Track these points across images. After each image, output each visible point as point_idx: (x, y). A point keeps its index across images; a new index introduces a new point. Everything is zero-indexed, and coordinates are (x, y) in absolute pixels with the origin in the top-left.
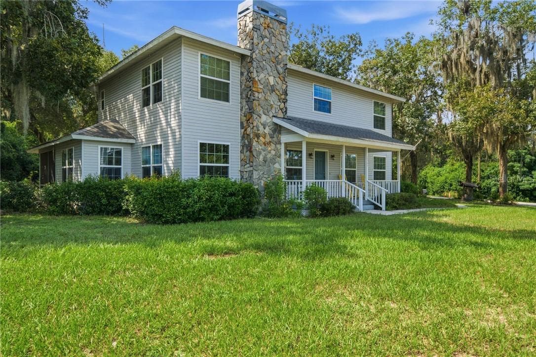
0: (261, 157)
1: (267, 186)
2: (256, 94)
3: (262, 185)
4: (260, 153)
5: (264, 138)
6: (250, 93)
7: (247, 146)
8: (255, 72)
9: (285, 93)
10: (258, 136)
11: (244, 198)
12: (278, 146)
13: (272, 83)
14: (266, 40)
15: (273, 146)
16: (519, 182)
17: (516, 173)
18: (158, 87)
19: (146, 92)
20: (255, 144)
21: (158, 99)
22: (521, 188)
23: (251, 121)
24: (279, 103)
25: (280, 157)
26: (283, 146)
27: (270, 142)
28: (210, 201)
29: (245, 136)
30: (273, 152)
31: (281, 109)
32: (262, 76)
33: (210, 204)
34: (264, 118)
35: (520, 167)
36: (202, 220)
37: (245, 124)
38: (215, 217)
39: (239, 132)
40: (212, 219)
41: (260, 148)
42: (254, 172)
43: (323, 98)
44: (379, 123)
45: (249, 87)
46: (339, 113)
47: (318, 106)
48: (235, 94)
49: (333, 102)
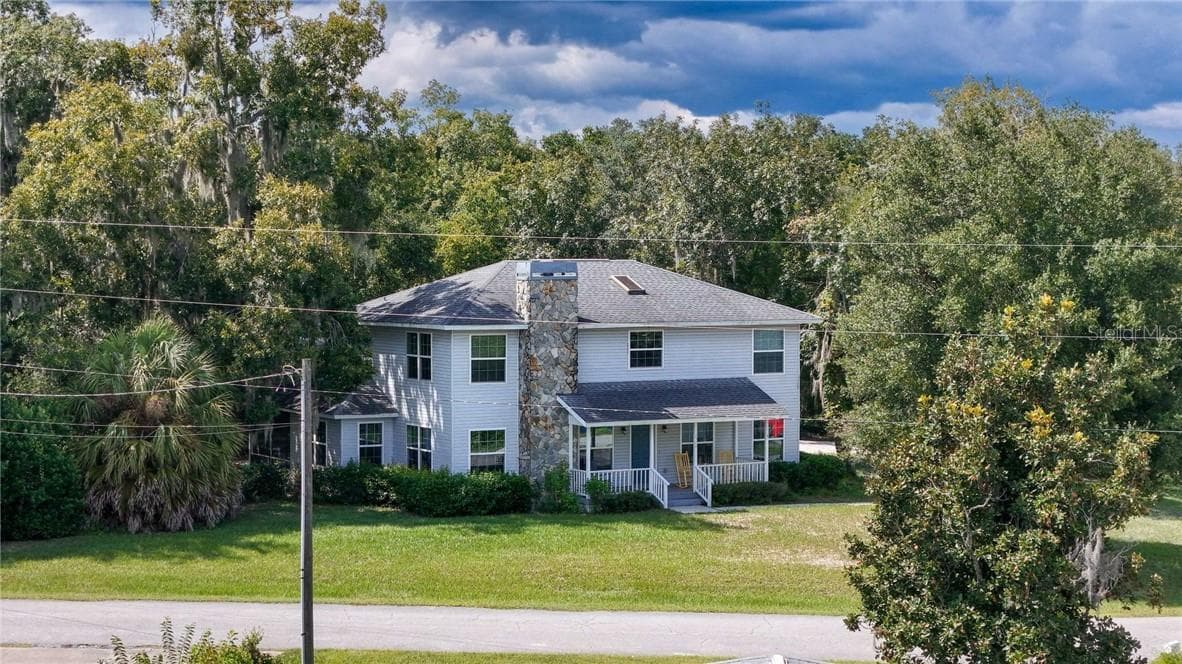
0: (541, 444)
1: (548, 476)
2: (535, 373)
3: (543, 475)
4: (540, 439)
5: (546, 421)
6: (527, 371)
7: (525, 432)
8: (533, 348)
9: (575, 363)
10: (537, 420)
11: (514, 492)
12: (564, 428)
13: (556, 356)
14: (548, 307)
15: (557, 429)
18: (426, 363)
19: (412, 362)
20: (532, 429)
21: (426, 375)
23: (530, 401)
24: (565, 378)
25: (567, 440)
27: (553, 425)
28: (477, 496)
29: (523, 419)
30: (557, 437)
31: (569, 384)
32: (542, 350)
33: (478, 499)
34: (545, 398)
36: (470, 514)
37: (524, 405)
38: (483, 512)
39: (517, 413)
40: (480, 514)
41: (540, 433)
43: (646, 348)
44: (769, 363)
45: (527, 365)
46: (679, 363)
47: (638, 360)
48: (512, 370)
49: (667, 349)
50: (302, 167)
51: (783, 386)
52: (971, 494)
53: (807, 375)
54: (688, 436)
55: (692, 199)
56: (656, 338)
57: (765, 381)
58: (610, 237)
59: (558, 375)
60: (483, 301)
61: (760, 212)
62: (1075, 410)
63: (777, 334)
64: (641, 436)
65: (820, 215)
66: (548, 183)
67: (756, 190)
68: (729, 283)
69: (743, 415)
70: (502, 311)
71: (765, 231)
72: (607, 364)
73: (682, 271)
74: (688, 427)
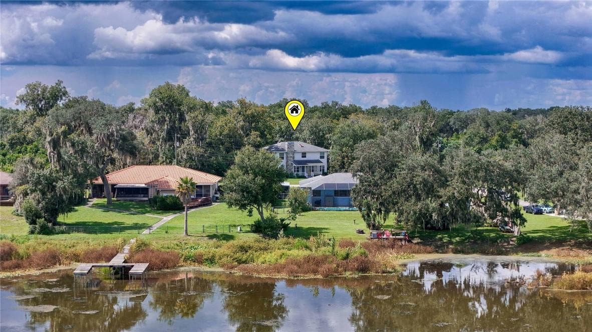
0: (289, 168)
3: (290, 172)
5: (290, 165)
9: (294, 157)
13: (291, 156)
14: (290, 149)
20: (288, 166)
30: (292, 167)
31: (293, 160)
32: (289, 155)
34: (290, 162)
39: (286, 164)
43: (304, 155)
44: (322, 157)
45: (287, 157)
46: (309, 157)
47: (303, 157)
48: (285, 158)
49: (307, 155)
50: (256, 129)
51: (324, 161)
52: (339, 166)
53: (328, 159)
54: (310, 168)
55: (310, 131)
56: (305, 153)
57: (321, 160)
58: (294, 136)
59: (291, 159)
60: (280, 148)
61: (321, 134)
62: (350, 158)
63: (323, 153)
64: (303, 168)
65: (331, 134)
66: (282, 127)
67: (320, 130)
68: (316, 145)
69: (319, 165)
70: (283, 150)
71: (322, 137)
72: (298, 157)
73: (309, 143)
74: (310, 166)
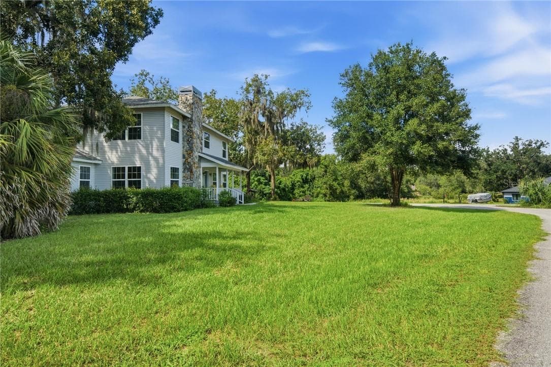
2: (194, 140)
4: (195, 173)
5: (196, 164)
6: (190, 139)
7: (188, 169)
8: (193, 127)
9: (202, 139)
10: (194, 163)
13: (198, 134)
16: (263, 189)
17: (261, 183)
20: (193, 168)
21: (134, 137)
22: (265, 192)
23: (191, 155)
24: (200, 145)
26: (201, 168)
27: (198, 166)
29: (186, 163)
31: (201, 148)
32: (195, 129)
34: (196, 153)
35: (264, 180)
37: (186, 156)
39: (181, 160)
42: (194, 184)
45: (190, 136)
46: (212, 149)
48: (181, 138)
49: (210, 142)
